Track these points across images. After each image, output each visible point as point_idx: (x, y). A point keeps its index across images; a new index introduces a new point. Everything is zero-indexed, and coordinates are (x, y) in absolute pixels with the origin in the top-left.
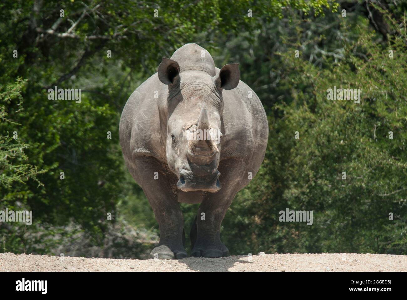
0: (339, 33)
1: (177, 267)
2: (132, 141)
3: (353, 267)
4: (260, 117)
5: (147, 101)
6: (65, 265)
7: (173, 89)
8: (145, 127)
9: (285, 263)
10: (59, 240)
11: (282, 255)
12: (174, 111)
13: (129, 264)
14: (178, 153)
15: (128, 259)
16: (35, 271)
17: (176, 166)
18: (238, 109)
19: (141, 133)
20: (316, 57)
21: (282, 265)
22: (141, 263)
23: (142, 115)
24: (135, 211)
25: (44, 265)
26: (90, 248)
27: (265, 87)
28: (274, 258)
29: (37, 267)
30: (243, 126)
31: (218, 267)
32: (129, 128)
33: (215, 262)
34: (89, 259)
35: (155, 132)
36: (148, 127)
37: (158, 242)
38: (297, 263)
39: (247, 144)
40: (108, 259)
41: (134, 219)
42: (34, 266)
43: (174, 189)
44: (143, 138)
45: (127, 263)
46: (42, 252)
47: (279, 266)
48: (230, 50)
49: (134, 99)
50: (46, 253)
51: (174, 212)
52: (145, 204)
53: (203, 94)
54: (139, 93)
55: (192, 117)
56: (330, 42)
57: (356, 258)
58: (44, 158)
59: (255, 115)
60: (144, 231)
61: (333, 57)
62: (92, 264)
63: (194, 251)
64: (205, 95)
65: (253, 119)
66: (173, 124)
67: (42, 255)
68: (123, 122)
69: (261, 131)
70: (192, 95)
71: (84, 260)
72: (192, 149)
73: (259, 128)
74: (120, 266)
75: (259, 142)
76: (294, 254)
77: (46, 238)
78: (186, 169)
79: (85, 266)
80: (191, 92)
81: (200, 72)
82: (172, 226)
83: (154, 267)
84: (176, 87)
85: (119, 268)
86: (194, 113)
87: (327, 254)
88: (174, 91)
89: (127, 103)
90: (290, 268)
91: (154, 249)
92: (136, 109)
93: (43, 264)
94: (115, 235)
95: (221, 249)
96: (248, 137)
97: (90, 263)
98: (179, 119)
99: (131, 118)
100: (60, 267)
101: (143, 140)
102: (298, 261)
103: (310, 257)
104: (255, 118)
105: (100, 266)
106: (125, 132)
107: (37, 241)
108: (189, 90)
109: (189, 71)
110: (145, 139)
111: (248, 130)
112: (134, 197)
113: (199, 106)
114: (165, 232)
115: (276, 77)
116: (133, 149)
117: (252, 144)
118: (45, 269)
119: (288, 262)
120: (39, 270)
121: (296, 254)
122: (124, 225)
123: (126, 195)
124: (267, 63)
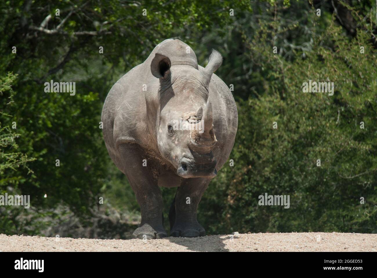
0: (306, 28)
1: (157, 246)
2: (116, 129)
3: (321, 245)
4: (232, 107)
5: (131, 92)
6: (53, 245)
7: (165, 83)
8: (130, 117)
9: (257, 242)
10: (48, 222)
11: (255, 234)
12: (168, 103)
13: (113, 244)
14: (176, 142)
15: (112, 239)
16: (26, 251)
17: (173, 154)
18: (215, 100)
19: (125, 122)
20: (285, 50)
21: (255, 244)
22: (124, 243)
23: (127, 105)
24: (119, 195)
25: (35, 245)
26: (77, 230)
27: (239, 78)
28: (247, 237)
29: (28, 247)
30: (219, 116)
31: (196, 246)
32: (111, 117)
33: (193, 241)
34: (76, 240)
35: (140, 121)
36: (134, 117)
37: (140, 223)
38: (268, 242)
39: (223, 132)
40: (94, 240)
41: (117, 202)
42: (25, 246)
43: (155, 173)
44: (129, 126)
45: (111, 243)
46: (32, 233)
47: (252, 244)
48: (205, 44)
49: (116, 90)
50: (36, 234)
51: (154, 195)
52: (128, 188)
53: (194, 87)
54: (120, 85)
55: (186, 109)
56: (298, 36)
57: (323, 237)
58: (34, 146)
59: (228, 104)
60: (127, 213)
61: (301, 50)
62: (79, 244)
63: (173, 231)
64: (195, 88)
65: (227, 109)
66: (167, 114)
67: (32, 236)
68: (105, 112)
69: (233, 119)
70: (184, 88)
71: (71, 241)
72: (196, 140)
73: (232, 118)
74: (105, 246)
75: (232, 130)
76: (266, 233)
77: (36, 221)
78: (188, 158)
79: (72, 246)
80: (183, 85)
81: (187, 66)
82: (153, 208)
83: (136, 246)
84: (168, 81)
85: (104, 247)
86: (187, 105)
87: (297, 234)
88: (166, 84)
89: (108, 94)
90: (262, 246)
91: (136, 230)
92: (119, 100)
93: (33, 244)
94: (100, 217)
95: (198, 229)
96: (224, 126)
97: (77, 243)
98: (174, 111)
99: (113, 109)
100: (49, 247)
101: (128, 128)
102: (269, 240)
103: (280, 236)
104: (228, 108)
105: (86, 246)
106: (107, 122)
107: (28, 223)
108: (181, 84)
109: (178, 65)
110: (130, 127)
111: (223, 119)
112: (118, 182)
113: (191, 98)
114: (146, 214)
115: (248, 70)
116: (117, 137)
117: (227, 132)
118: (35, 249)
119: (260, 241)
120: (30, 250)
121: (268, 234)
122: (108, 207)
123: (109, 180)
124: (240, 57)
